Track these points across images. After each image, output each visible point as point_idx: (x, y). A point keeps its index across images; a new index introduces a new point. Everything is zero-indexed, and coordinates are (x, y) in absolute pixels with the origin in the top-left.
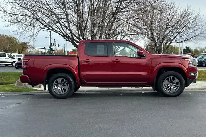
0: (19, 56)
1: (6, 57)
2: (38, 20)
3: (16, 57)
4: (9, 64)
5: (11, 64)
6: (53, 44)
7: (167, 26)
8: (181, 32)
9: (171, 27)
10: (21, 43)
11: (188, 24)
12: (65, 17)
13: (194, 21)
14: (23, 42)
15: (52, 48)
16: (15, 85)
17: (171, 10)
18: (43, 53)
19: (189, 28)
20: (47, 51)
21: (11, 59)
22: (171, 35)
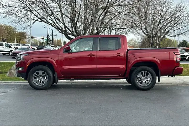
0: (16, 45)
1: (3, 46)
2: (32, 13)
3: (14, 47)
4: (6, 54)
5: (8, 53)
6: (51, 34)
7: (161, 20)
8: (174, 26)
9: (165, 21)
10: (19, 33)
11: (182, 19)
12: (59, 10)
13: (187, 16)
14: (21, 32)
15: (49, 38)
16: (7, 74)
17: (165, 5)
18: (41, 43)
19: (182, 22)
20: (45, 41)
21: (8, 48)
22: (165, 29)
